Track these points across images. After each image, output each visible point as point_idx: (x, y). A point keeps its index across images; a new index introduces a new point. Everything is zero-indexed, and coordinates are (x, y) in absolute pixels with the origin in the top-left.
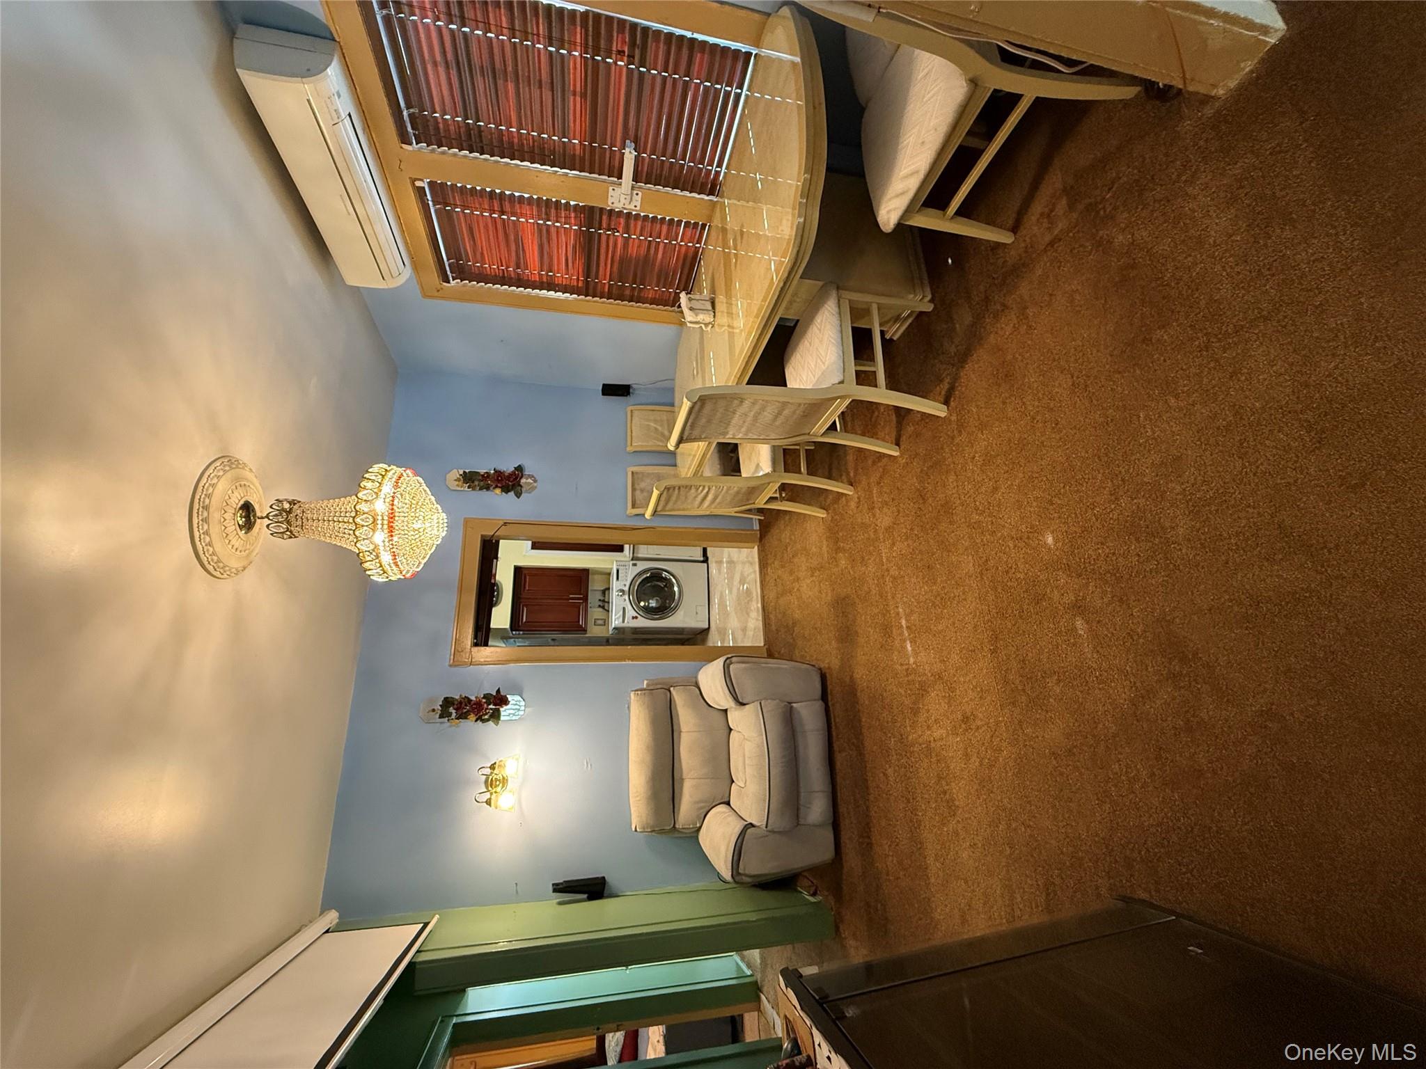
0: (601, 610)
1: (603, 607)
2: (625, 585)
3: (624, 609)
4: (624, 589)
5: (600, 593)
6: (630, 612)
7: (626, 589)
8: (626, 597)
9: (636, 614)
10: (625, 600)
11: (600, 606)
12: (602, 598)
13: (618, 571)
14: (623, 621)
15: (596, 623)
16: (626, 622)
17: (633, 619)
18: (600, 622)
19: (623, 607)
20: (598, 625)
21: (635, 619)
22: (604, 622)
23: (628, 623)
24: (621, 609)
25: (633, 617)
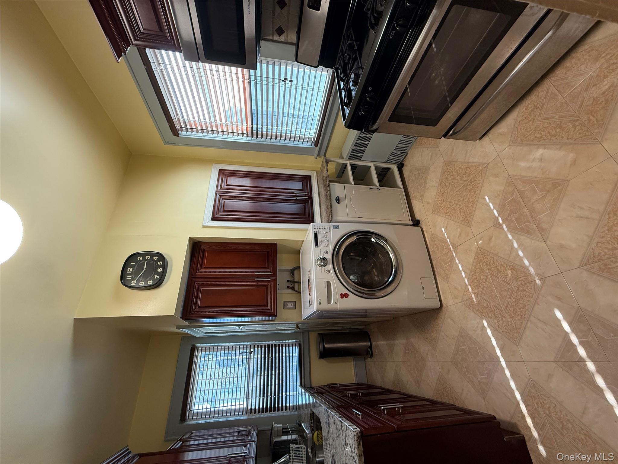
0: (290, 291)
1: (293, 288)
2: (327, 252)
3: (328, 283)
4: (326, 256)
5: (289, 273)
6: (337, 288)
7: (329, 256)
8: (330, 267)
9: (345, 291)
10: (329, 271)
11: (288, 287)
12: (290, 279)
13: (316, 235)
14: (329, 302)
15: (285, 306)
16: (332, 302)
17: (342, 298)
18: (291, 305)
19: (327, 281)
20: (288, 308)
21: (344, 298)
22: (295, 304)
23: (336, 303)
24: (325, 284)
25: (341, 294)
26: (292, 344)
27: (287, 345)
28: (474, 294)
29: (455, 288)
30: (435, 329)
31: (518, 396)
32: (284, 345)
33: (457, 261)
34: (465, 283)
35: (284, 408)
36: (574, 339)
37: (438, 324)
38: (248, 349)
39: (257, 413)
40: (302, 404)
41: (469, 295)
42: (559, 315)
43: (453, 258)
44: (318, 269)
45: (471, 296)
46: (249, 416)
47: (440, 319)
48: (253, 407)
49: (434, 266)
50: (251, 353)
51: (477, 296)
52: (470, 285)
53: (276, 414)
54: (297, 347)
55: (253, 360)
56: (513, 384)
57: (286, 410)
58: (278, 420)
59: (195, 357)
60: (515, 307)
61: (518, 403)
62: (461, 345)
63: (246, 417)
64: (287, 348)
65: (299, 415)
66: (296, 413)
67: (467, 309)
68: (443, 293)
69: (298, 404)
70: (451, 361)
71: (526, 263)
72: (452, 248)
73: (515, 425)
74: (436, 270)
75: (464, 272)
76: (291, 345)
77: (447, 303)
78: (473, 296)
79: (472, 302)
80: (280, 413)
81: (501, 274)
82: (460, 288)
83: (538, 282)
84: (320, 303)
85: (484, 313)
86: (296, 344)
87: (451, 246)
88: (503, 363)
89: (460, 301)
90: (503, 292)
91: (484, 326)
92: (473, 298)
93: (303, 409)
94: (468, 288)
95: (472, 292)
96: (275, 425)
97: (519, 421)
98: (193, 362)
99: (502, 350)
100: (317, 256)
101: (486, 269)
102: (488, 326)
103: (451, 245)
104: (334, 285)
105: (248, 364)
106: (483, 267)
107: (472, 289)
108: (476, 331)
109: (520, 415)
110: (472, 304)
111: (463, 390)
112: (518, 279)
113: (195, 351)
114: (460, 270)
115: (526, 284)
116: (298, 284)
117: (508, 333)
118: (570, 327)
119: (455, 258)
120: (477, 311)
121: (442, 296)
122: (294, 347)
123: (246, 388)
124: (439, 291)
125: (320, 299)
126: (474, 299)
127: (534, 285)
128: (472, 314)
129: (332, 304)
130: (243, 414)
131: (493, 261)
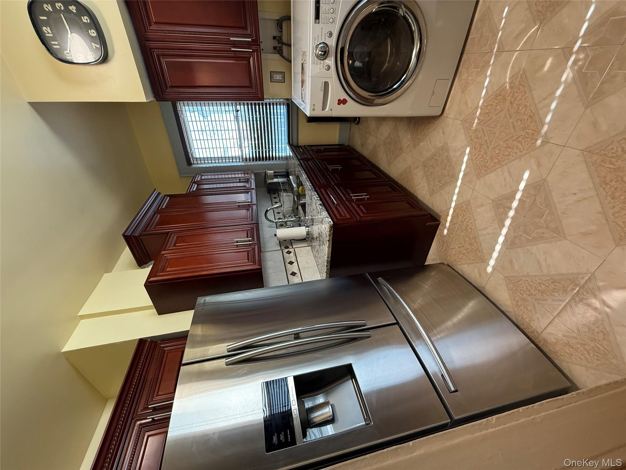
0: (277, 56)
1: (280, 52)
2: (331, 35)
3: (326, 84)
4: (328, 41)
5: (274, 24)
6: (336, 91)
7: (332, 42)
8: (330, 61)
9: (344, 96)
10: (329, 67)
11: (275, 49)
12: (277, 35)
14: (324, 108)
15: (272, 78)
16: (327, 109)
17: (339, 104)
18: (278, 77)
19: (325, 82)
20: (276, 81)
21: (342, 104)
22: (283, 76)
23: (331, 110)
24: (322, 85)
25: (339, 100)
26: (280, 103)
27: (275, 104)
28: (479, 120)
29: (466, 103)
30: (425, 131)
31: (453, 205)
32: (271, 104)
33: (489, 73)
34: (478, 103)
35: (274, 158)
36: (518, 196)
37: (429, 128)
38: (233, 105)
39: (251, 161)
40: (290, 155)
41: (473, 118)
42: (526, 175)
43: (487, 64)
44: (316, 61)
45: (474, 121)
46: (245, 163)
47: (433, 125)
48: (248, 157)
49: (462, 63)
50: (237, 111)
51: (480, 123)
52: (481, 109)
53: (268, 162)
54: (284, 106)
55: (240, 117)
56: (455, 198)
57: (276, 159)
58: (270, 167)
59: (180, 113)
60: (501, 152)
61: (450, 208)
62: (438, 155)
63: (243, 164)
64: (275, 106)
65: (287, 164)
66: (285, 162)
67: (463, 131)
68: (450, 102)
69: (286, 155)
70: (422, 162)
71: (548, 118)
72: (495, 50)
73: (440, 216)
74: (460, 69)
75: (486, 90)
76: (278, 104)
77: (448, 114)
78: (476, 121)
79: (470, 127)
80: (271, 162)
81: (516, 115)
82: (470, 105)
83: (539, 142)
84: (314, 110)
85: (473, 142)
86: (283, 103)
87: (496, 46)
88: (459, 183)
89: (461, 119)
90: (503, 134)
91: (465, 152)
92: (474, 123)
93: (290, 159)
94: (477, 111)
95: (478, 117)
96: (268, 172)
97: (443, 215)
98: (180, 117)
99: (464, 175)
100: (316, 40)
101: (509, 101)
102: (468, 154)
103: (498, 45)
104: (332, 88)
105: (237, 121)
106: (508, 97)
107: (480, 114)
108: (456, 152)
109: (446, 214)
110: (470, 128)
111: (419, 184)
112: (526, 129)
113: (177, 106)
114: (484, 84)
115: (527, 138)
116: (287, 47)
117: (479, 167)
118: (524, 187)
119: (490, 66)
120: (469, 136)
121: (448, 104)
122: (282, 106)
123: (238, 140)
124: (449, 95)
125: (314, 105)
126: (475, 125)
127: (533, 143)
128: (463, 137)
129: (326, 110)
130: (240, 161)
131: (522, 96)
